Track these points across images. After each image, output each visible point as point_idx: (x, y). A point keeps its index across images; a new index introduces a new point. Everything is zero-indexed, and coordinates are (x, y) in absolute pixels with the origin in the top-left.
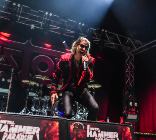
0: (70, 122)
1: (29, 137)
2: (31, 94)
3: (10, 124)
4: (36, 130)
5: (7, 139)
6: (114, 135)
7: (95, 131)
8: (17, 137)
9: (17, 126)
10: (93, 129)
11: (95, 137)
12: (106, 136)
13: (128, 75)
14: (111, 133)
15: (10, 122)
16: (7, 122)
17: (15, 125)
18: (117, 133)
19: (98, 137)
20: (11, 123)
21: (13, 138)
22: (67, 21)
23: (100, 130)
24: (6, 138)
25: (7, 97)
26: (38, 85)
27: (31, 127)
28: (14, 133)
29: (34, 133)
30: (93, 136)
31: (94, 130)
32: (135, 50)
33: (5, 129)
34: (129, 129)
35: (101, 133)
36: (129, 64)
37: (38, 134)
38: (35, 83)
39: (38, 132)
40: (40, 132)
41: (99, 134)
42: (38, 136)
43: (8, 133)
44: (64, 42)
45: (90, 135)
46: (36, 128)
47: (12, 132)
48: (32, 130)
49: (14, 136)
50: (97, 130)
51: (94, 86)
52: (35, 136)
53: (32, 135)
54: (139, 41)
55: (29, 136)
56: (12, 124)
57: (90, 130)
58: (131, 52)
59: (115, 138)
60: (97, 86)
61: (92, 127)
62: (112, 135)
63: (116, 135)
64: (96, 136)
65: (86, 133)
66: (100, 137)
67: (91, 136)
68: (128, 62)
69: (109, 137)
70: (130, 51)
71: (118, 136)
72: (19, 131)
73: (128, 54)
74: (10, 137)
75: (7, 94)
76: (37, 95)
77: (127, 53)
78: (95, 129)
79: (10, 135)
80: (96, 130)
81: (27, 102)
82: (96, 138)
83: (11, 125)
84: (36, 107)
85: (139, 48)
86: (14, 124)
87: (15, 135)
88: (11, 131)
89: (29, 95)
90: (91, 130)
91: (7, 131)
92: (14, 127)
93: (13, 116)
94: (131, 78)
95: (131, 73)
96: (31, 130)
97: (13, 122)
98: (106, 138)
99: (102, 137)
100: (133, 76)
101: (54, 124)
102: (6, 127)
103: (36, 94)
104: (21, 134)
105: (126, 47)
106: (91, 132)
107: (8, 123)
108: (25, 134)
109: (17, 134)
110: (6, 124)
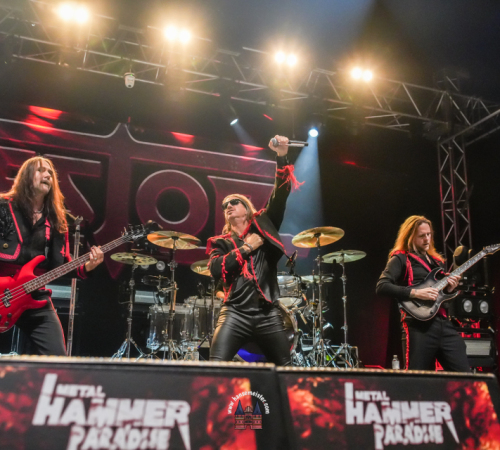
0: (287, 377)
1: (157, 435)
2: (141, 296)
3: (90, 399)
4: (178, 411)
5: (85, 446)
6: (438, 411)
7: (371, 401)
8: (116, 439)
9: (112, 402)
10: (364, 395)
11: (373, 423)
12: (410, 416)
13: (451, 214)
14: (425, 406)
15: (89, 391)
16: (79, 392)
17: (105, 399)
18: (446, 404)
19: (385, 421)
20: (94, 392)
21: (104, 443)
22: (238, 54)
23: (388, 399)
24: (79, 447)
25: (68, 310)
26: (161, 266)
27: (160, 404)
28: (105, 425)
29: (170, 423)
30: (368, 420)
31: (368, 399)
32: (467, 129)
33: (75, 414)
34: (484, 387)
35: (391, 407)
36: (449, 179)
37: (183, 424)
38: (154, 262)
39: (183, 417)
40: (190, 416)
41: (387, 413)
42: (185, 431)
43: (87, 428)
44: (234, 122)
45: (355, 418)
46: (175, 404)
47: (100, 424)
48: (165, 411)
49: (106, 435)
50: (379, 397)
51: (343, 255)
52: (175, 431)
53: (164, 428)
54: (478, 99)
55: (154, 433)
56: (96, 397)
57: (355, 400)
58: (453, 138)
59: (440, 420)
60: (351, 256)
61: (360, 389)
62: (431, 413)
63: (442, 410)
64: (378, 419)
65: (342, 412)
66: (392, 423)
67: (360, 421)
68: (446, 172)
69: (419, 418)
70: (452, 133)
71: (452, 413)
72: (122, 417)
73: (446, 146)
74: (92, 441)
75: (67, 301)
76: (162, 299)
77: (441, 140)
78: (371, 397)
79: (93, 432)
80: (374, 399)
81: (132, 321)
82: (377, 427)
83: (94, 401)
84: (161, 335)
85: (479, 122)
86: (103, 395)
87: (108, 432)
88: (96, 419)
89: (136, 301)
90: (360, 400)
91: (80, 420)
92: (104, 405)
93: (97, 370)
94: (461, 224)
95: (460, 205)
96: (161, 413)
97: (100, 388)
98: (412, 424)
99: (399, 421)
100: (466, 217)
101: (236, 389)
102: (77, 407)
103: (157, 296)
104: (128, 427)
105: (437, 122)
106: (360, 405)
107: (82, 394)
108: (141, 428)
109: (114, 429)
110: (78, 397)
